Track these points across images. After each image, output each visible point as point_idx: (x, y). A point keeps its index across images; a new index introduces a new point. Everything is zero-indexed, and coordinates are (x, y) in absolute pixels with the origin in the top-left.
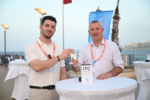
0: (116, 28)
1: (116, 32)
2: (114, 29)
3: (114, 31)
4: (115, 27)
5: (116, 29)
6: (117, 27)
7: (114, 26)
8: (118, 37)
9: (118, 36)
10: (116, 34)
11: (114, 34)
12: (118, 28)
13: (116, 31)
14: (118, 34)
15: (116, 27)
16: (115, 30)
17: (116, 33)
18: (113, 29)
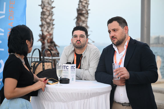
0: (84, 7)
1: (84, 14)
2: (81, 8)
3: (79, 12)
4: (82, 5)
5: (84, 9)
6: (86, 5)
7: (80, 4)
8: (87, 24)
9: (87, 21)
10: (83, 18)
11: (80, 18)
12: (88, 7)
13: (84, 12)
14: (87, 18)
15: (84, 4)
16: (82, 10)
17: (84, 16)
18: (78, 9)
